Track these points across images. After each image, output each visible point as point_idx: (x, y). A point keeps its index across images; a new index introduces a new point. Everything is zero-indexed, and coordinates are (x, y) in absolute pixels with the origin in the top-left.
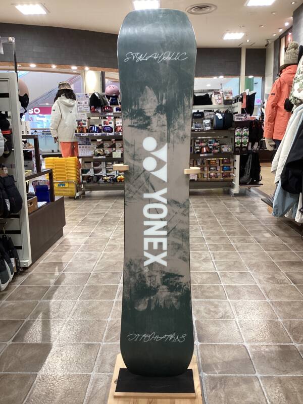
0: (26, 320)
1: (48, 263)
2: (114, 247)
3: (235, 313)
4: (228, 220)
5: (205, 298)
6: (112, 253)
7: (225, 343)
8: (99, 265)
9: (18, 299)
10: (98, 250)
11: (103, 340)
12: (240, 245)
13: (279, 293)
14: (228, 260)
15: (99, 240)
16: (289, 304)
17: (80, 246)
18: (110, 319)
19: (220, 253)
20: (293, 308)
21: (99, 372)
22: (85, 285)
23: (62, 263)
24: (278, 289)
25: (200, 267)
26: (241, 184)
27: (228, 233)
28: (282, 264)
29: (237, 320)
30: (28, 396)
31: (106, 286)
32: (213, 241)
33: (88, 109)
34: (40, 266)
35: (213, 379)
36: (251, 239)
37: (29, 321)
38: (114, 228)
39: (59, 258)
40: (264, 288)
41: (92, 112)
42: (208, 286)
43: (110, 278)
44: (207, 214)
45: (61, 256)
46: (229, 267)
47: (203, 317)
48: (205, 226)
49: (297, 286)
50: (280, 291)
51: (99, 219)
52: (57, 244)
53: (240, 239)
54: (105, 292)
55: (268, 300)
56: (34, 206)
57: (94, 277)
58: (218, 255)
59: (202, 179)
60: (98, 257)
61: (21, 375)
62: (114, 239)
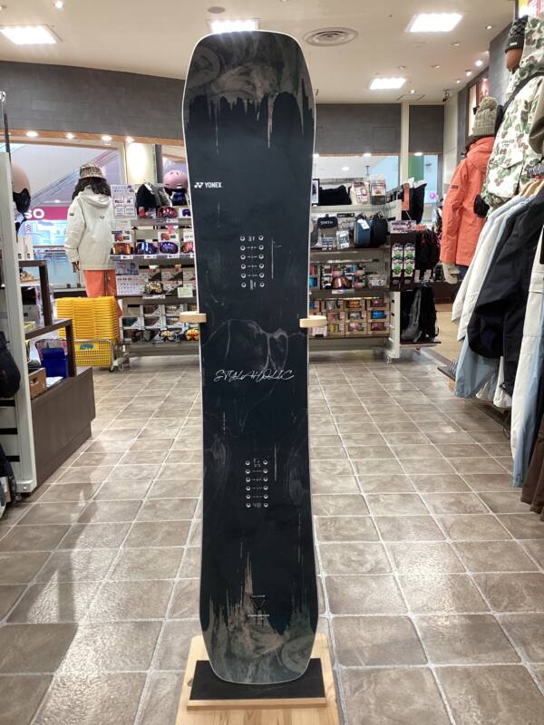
0: (30, 585)
1: (66, 485)
2: (182, 455)
3: (393, 564)
4: (382, 405)
5: (341, 540)
6: (179, 466)
7: (377, 615)
8: (157, 487)
9: (16, 548)
10: (155, 461)
11: (167, 615)
12: (402, 448)
13: (468, 528)
14: (382, 474)
15: (156, 442)
16: (485, 546)
17: (122, 454)
18: (177, 579)
19: (368, 462)
20: (491, 553)
21: (161, 668)
22: (133, 522)
23: (90, 484)
24: (466, 521)
25: (332, 487)
26: (403, 341)
27: (380, 427)
28: (474, 479)
29: (397, 575)
30: (38, 712)
31: (169, 522)
32: (356, 441)
33: (134, 212)
34: (51, 491)
35: (356, 674)
36: (421, 437)
37: (36, 586)
38: (182, 421)
39: (86, 476)
40: (442, 520)
41: (141, 217)
42: (347, 519)
43: (177, 508)
44: (344, 394)
45: (90, 471)
46: (383, 485)
47: (339, 571)
48: (343, 415)
49: (498, 516)
50: (470, 525)
51: (156, 406)
52: (81, 452)
53: (402, 437)
54: (169, 533)
55: (448, 540)
56: (40, 385)
57: (147, 507)
58: (364, 465)
59: (336, 333)
60: (155, 472)
61: (24, 677)
62: (182, 441)
